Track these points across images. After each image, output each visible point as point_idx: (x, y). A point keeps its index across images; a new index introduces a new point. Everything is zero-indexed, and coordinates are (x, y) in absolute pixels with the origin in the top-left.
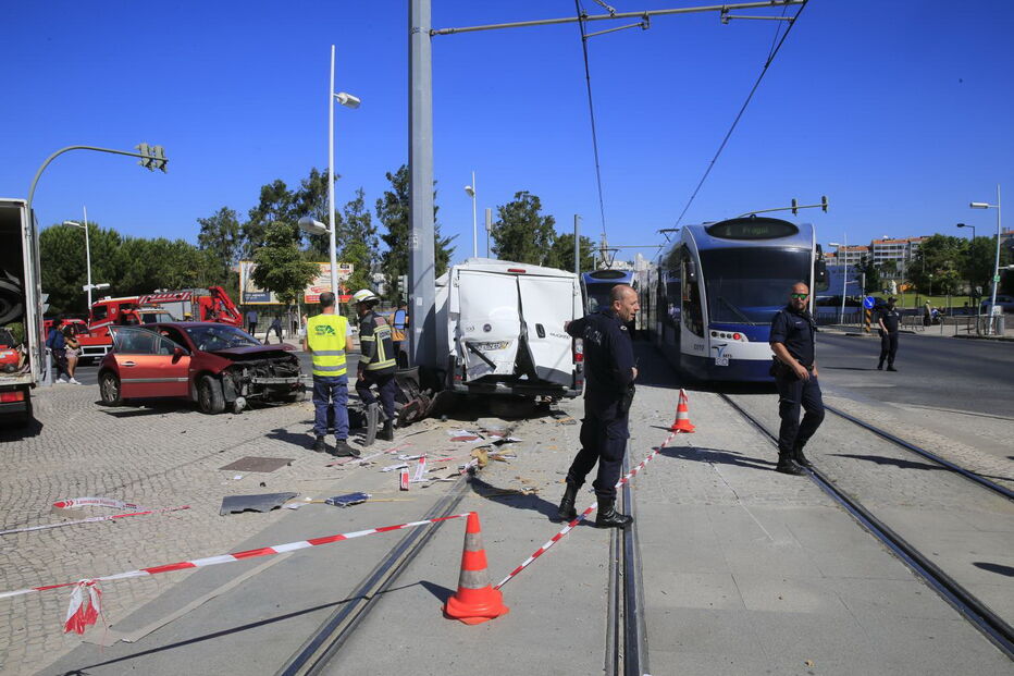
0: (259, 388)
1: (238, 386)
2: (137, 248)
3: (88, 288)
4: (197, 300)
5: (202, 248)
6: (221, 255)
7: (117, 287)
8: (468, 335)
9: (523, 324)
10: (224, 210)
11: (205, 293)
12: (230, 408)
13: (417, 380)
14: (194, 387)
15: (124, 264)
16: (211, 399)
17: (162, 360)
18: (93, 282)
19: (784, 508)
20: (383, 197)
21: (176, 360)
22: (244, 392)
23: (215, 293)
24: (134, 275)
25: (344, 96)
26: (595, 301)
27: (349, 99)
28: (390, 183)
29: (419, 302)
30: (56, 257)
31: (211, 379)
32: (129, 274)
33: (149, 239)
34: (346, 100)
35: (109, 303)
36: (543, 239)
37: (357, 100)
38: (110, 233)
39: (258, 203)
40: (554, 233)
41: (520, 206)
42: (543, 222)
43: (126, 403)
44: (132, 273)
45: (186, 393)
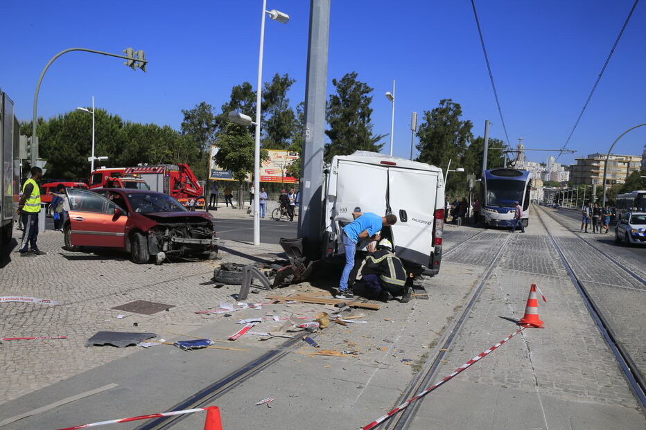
0: (177, 246)
1: (161, 243)
2: (134, 130)
3: (92, 159)
4: (168, 173)
5: (184, 133)
6: (198, 140)
7: (117, 160)
8: (341, 215)
9: (389, 209)
10: (202, 104)
11: (174, 168)
12: (153, 260)
13: (301, 249)
14: (128, 241)
15: (123, 142)
16: (139, 252)
17: (106, 218)
18: (96, 155)
19: (579, 401)
20: (329, 99)
21: (115, 218)
22: (165, 248)
23: (182, 168)
24: (130, 151)
25: (275, 13)
26: (493, 195)
27: (279, 15)
28: (335, 88)
29: (307, 184)
30: (74, 134)
31: (140, 236)
32: (126, 150)
33: (143, 124)
34: (276, 17)
35: (103, 171)
36: (462, 140)
37: (287, 16)
38: (115, 118)
39: (229, 100)
40: (471, 135)
41: (444, 112)
42: (463, 125)
43: (82, 249)
44: (129, 150)
45: (123, 246)
